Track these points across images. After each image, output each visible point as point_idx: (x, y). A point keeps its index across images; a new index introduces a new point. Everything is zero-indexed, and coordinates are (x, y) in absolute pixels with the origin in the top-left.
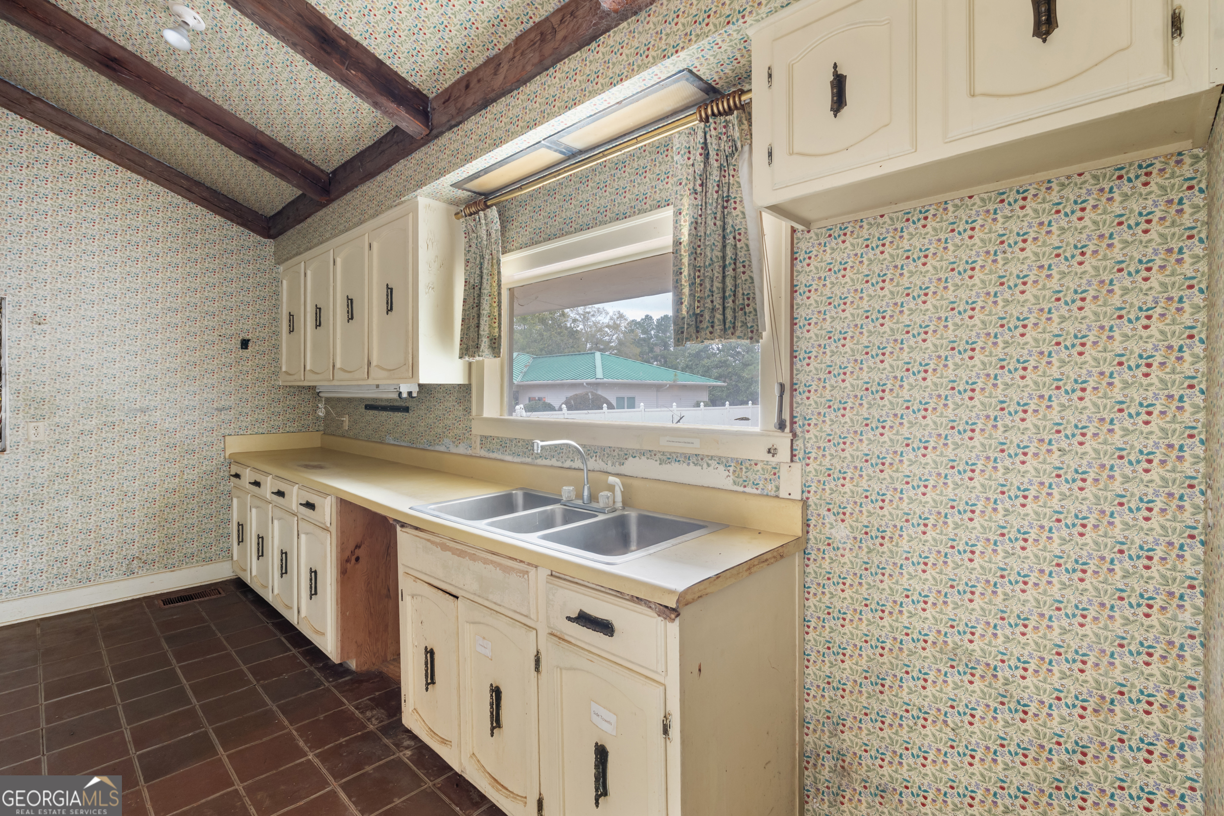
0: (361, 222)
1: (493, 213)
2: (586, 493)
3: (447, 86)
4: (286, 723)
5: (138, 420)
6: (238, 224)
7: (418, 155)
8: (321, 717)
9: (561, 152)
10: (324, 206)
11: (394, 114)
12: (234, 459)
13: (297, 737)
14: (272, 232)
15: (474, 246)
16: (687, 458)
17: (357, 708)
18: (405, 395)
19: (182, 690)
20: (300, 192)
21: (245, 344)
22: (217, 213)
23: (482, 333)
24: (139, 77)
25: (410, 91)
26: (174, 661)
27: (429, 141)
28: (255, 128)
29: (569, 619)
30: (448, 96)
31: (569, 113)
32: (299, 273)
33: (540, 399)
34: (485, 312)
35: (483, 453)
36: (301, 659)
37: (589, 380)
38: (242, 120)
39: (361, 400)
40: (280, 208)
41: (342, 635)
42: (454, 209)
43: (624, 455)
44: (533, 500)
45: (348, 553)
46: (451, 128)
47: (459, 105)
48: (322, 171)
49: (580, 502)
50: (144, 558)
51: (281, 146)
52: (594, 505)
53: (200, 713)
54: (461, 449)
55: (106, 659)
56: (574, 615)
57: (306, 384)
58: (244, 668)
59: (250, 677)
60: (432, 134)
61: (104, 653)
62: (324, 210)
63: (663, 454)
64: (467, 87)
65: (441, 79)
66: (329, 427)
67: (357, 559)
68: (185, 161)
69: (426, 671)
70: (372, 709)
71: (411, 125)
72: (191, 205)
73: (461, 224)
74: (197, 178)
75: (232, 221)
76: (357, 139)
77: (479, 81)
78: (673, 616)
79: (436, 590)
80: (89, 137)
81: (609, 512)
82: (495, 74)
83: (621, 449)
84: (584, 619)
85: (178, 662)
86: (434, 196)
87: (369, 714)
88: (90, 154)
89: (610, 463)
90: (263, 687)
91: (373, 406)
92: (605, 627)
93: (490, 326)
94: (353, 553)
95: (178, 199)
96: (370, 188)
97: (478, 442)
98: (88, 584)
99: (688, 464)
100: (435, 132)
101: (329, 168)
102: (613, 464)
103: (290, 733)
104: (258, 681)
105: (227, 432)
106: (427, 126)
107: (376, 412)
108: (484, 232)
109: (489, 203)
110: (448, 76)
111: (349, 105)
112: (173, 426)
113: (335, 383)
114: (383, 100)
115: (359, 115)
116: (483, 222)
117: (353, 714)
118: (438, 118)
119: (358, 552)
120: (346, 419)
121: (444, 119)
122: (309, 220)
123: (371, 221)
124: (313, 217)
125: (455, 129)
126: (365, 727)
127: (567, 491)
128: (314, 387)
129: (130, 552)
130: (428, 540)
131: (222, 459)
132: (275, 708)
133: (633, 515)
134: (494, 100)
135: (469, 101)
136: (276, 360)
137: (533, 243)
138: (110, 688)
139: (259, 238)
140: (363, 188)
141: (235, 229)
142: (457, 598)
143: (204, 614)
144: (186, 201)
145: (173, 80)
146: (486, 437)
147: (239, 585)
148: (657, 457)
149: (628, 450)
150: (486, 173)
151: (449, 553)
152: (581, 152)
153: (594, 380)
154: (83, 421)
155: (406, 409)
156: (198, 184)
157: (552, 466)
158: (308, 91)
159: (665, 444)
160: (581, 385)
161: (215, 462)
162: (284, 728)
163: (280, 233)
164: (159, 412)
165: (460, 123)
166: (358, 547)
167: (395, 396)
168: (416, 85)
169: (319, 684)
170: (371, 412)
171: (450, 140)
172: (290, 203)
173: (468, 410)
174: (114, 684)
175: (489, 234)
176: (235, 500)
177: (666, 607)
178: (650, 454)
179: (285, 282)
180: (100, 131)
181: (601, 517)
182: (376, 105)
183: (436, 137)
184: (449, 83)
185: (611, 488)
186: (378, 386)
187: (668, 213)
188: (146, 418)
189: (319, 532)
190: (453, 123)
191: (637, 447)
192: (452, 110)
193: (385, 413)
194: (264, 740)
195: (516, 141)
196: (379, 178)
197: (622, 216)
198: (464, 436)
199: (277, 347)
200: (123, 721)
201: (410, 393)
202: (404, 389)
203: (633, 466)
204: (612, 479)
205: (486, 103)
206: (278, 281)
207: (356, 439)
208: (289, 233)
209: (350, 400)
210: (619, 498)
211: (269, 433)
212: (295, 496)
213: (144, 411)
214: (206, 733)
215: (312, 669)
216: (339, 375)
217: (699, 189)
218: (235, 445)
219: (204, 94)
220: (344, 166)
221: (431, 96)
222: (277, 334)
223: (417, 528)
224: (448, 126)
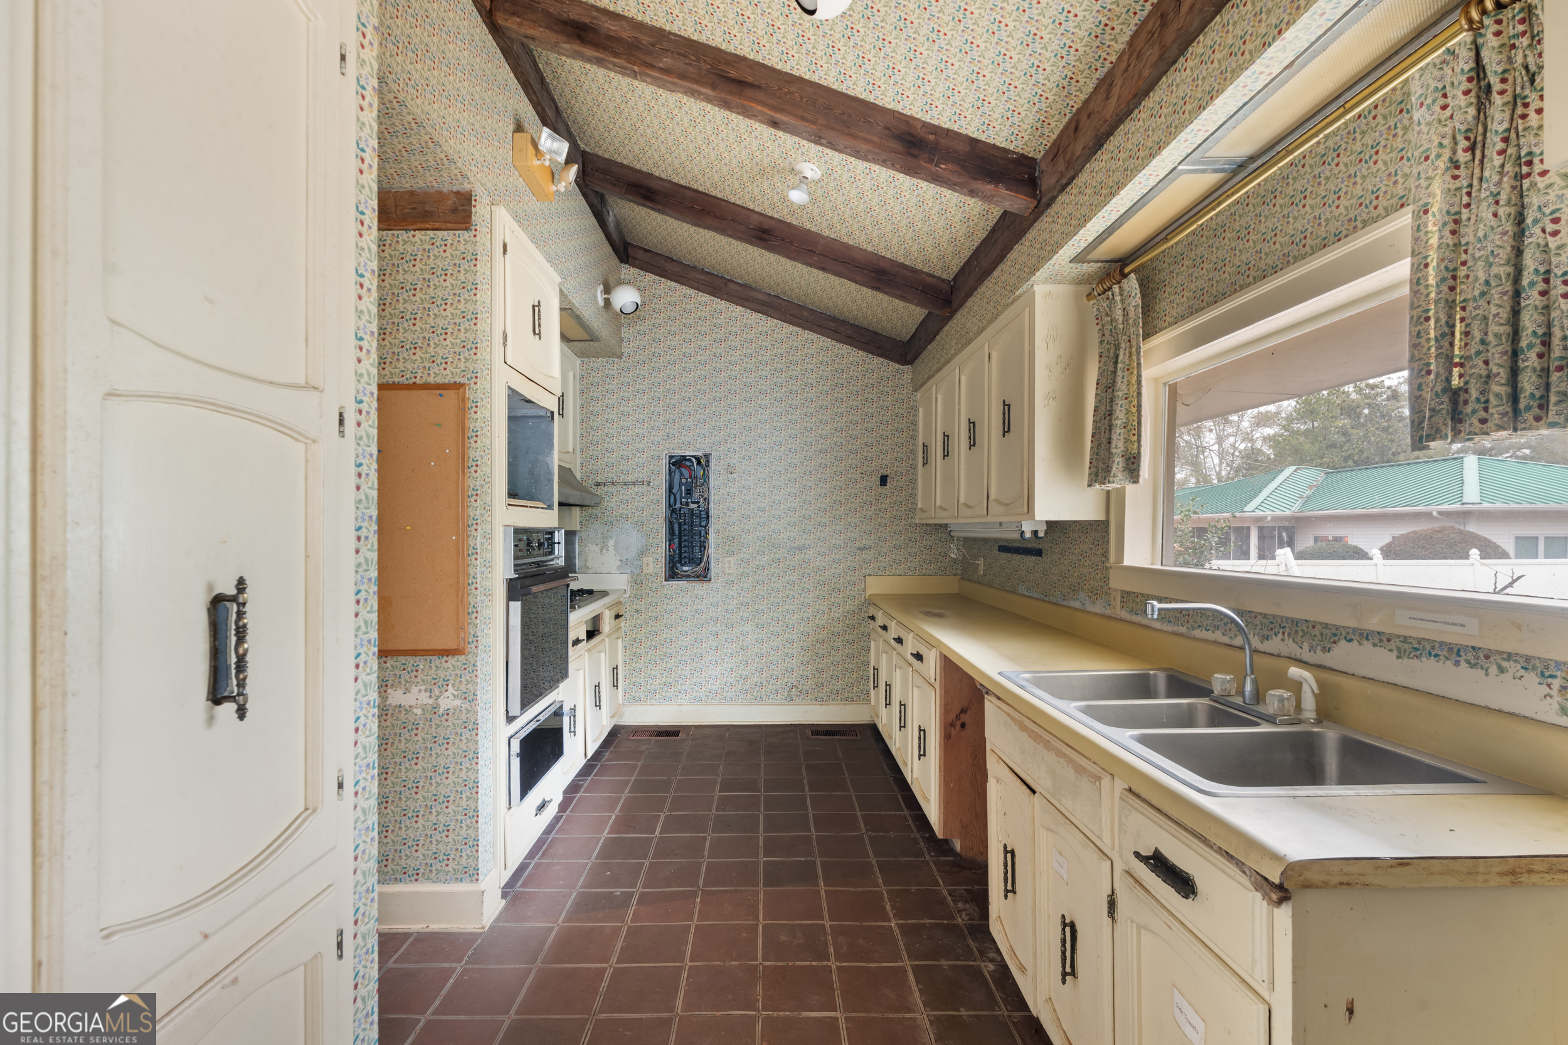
0: (981, 331)
1: (1132, 283)
2: (1248, 687)
3: (1054, 137)
4: (880, 881)
5: (797, 557)
6: (878, 355)
7: (1031, 234)
8: (913, 889)
9: (1216, 171)
10: (948, 319)
11: (993, 196)
12: (870, 602)
13: (886, 899)
14: (909, 357)
15: (1107, 333)
16: (1455, 652)
17: (950, 894)
18: (1028, 535)
19: (806, 816)
20: (927, 312)
21: (884, 480)
22: (859, 348)
23: (1114, 451)
24: (783, 240)
25: (1013, 161)
26: (807, 789)
27: (1042, 213)
28: (877, 255)
29: (1137, 855)
30: (1057, 150)
31: (1205, 114)
32: (930, 398)
33: (1337, 539)
34: (1119, 422)
35: (1124, 615)
36: (911, 822)
37: (1445, 507)
38: (865, 250)
39: (996, 540)
40: (914, 330)
41: (946, 808)
42: (1086, 289)
43: (1330, 636)
44: (1180, 685)
45: (952, 716)
46: (1063, 188)
47: (1068, 156)
48: (943, 280)
49: (1239, 700)
50: (800, 687)
51: (902, 265)
52: (1261, 708)
53: (815, 844)
54: (1098, 608)
55: (762, 770)
56: (1147, 852)
57: (937, 521)
58: (859, 813)
59: (862, 824)
60: (1041, 207)
61: (762, 765)
62: (950, 323)
63: (1405, 639)
64: (1076, 129)
65: (1046, 131)
66: (965, 571)
67: (963, 725)
68: (831, 304)
69: (1006, 873)
70: (966, 902)
71: (1017, 202)
72: (839, 345)
73: (1092, 307)
74: (842, 318)
75: (872, 353)
76: (970, 235)
77: (1089, 116)
78: (1274, 897)
79: (1016, 777)
80: (764, 303)
81: (1283, 723)
82: (1107, 98)
83: (1326, 626)
84: (1159, 863)
85: (810, 790)
86: (1054, 279)
87: (961, 905)
88: (764, 317)
89: (1306, 646)
90: (870, 838)
91: (1006, 548)
92: (1184, 884)
93: (1126, 440)
94: (958, 717)
95: (827, 342)
96: (987, 288)
97: (1119, 599)
98: (761, 702)
99: (1457, 663)
100: (1044, 200)
101: (949, 275)
102: (1312, 649)
103: (881, 893)
104: (867, 830)
105: (868, 572)
106: (1034, 196)
107: (1009, 555)
108: (1120, 312)
109: (1127, 270)
110: (1053, 124)
111: (954, 201)
112: (823, 564)
113: (960, 521)
114: (977, 185)
115: (948, 215)
116: (1118, 298)
117: (945, 898)
118: (1047, 182)
119: (964, 718)
120: (981, 562)
121: (1053, 180)
122: (938, 338)
123: (991, 327)
124: (941, 334)
125: (1068, 189)
126: (953, 918)
127: (1220, 681)
128: (946, 525)
129: (791, 680)
130: (1008, 715)
131: (863, 600)
132: (874, 862)
133: (1331, 736)
134: (1110, 133)
135: (1078, 148)
136: (913, 496)
137: (1193, 312)
138: (759, 796)
139: (897, 366)
140: (982, 289)
141: (876, 361)
142: (1034, 792)
143: (839, 752)
144: (834, 343)
145: (809, 231)
146: (1128, 593)
147: (873, 730)
148: (1392, 645)
149: (1338, 628)
150: (1111, 234)
151: (1025, 735)
152: (1252, 159)
153: (1457, 507)
154: (759, 557)
155: (1039, 553)
156: (844, 323)
157: (1215, 642)
158: (914, 200)
159: (1401, 623)
160: (1429, 515)
161: (857, 602)
162: (877, 885)
163: (916, 357)
164: (812, 550)
165: (1073, 178)
166: (963, 711)
167: (1017, 536)
168: (1019, 150)
169: (920, 854)
170: (1005, 555)
171: (1065, 204)
172: (921, 323)
173: (1105, 555)
174: (762, 794)
175: (1126, 314)
176: (873, 643)
177: (1266, 879)
178: (1380, 639)
179: (921, 409)
180: (770, 295)
181: (1264, 728)
182: (972, 193)
183: (1049, 205)
184: (1057, 132)
185: (1296, 687)
186: (1001, 524)
187: (1404, 220)
188: (802, 555)
189: (926, 685)
190: (1064, 181)
191: (1352, 623)
192: (1061, 165)
193: (1018, 557)
194: (858, 889)
195: (1137, 179)
196: (996, 273)
197: (1332, 238)
198: (1101, 591)
199: (913, 482)
200: (761, 828)
201: (1035, 533)
202: (1027, 528)
203: (1343, 655)
204: (1295, 671)
205: (1099, 143)
206: (915, 409)
207: (990, 586)
208: (922, 356)
209: (985, 540)
210: (1309, 703)
211: (906, 575)
212: (911, 645)
213: (801, 549)
214: (814, 863)
215: (918, 836)
216: (964, 511)
217: (1463, 157)
218: (876, 586)
219: (832, 236)
220: (962, 270)
221: (1039, 156)
222: (913, 467)
223: (999, 698)
224: (1058, 188)
